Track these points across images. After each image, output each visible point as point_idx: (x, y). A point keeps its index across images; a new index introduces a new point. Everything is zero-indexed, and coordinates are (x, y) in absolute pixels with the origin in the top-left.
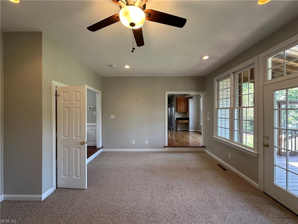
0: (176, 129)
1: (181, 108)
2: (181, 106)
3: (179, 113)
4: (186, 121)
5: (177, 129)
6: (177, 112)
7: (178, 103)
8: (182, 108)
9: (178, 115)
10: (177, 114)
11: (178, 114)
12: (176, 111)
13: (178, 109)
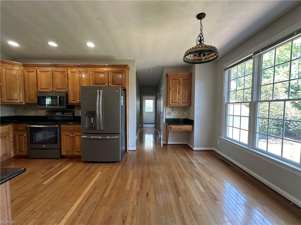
0: (165, 143)
1: (175, 98)
2: (177, 94)
3: (173, 108)
4: (187, 127)
5: (167, 141)
6: (167, 106)
7: (171, 86)
8: (178, 97)
9: (169, 114)
10: (168, 110)
11: (171, 110)
12: (167, 104)
13: (171, 100)
